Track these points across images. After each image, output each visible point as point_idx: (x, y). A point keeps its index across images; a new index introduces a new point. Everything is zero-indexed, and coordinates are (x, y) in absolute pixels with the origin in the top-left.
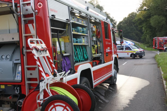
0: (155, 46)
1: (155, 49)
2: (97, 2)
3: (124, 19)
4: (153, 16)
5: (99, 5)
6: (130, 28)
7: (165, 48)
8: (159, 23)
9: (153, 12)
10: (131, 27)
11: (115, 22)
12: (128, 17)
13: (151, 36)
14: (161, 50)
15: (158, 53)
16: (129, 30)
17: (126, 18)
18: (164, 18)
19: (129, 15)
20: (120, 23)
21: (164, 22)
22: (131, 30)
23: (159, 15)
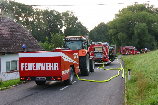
0: (121, 52)
1: (121, 54)
2: (72, 13)
3: (94, 28)
4: (119, 32)
5: (74, 15)
6: (99, 36)
7: (126, 53)
8: (123, 37)
9: (119, 30)
10: (101, 35)
11: (87, 30)
12: (98, 27)
13: (118, 45)
14: (124, 55)
15: (123, 56)
16: (99, 38)
17: (96, 27)
18: (126, 35)
19: (99, 25)
20: (92, 31)
21: (126, 37)
22: (101, 38)
23: (123, 32)
